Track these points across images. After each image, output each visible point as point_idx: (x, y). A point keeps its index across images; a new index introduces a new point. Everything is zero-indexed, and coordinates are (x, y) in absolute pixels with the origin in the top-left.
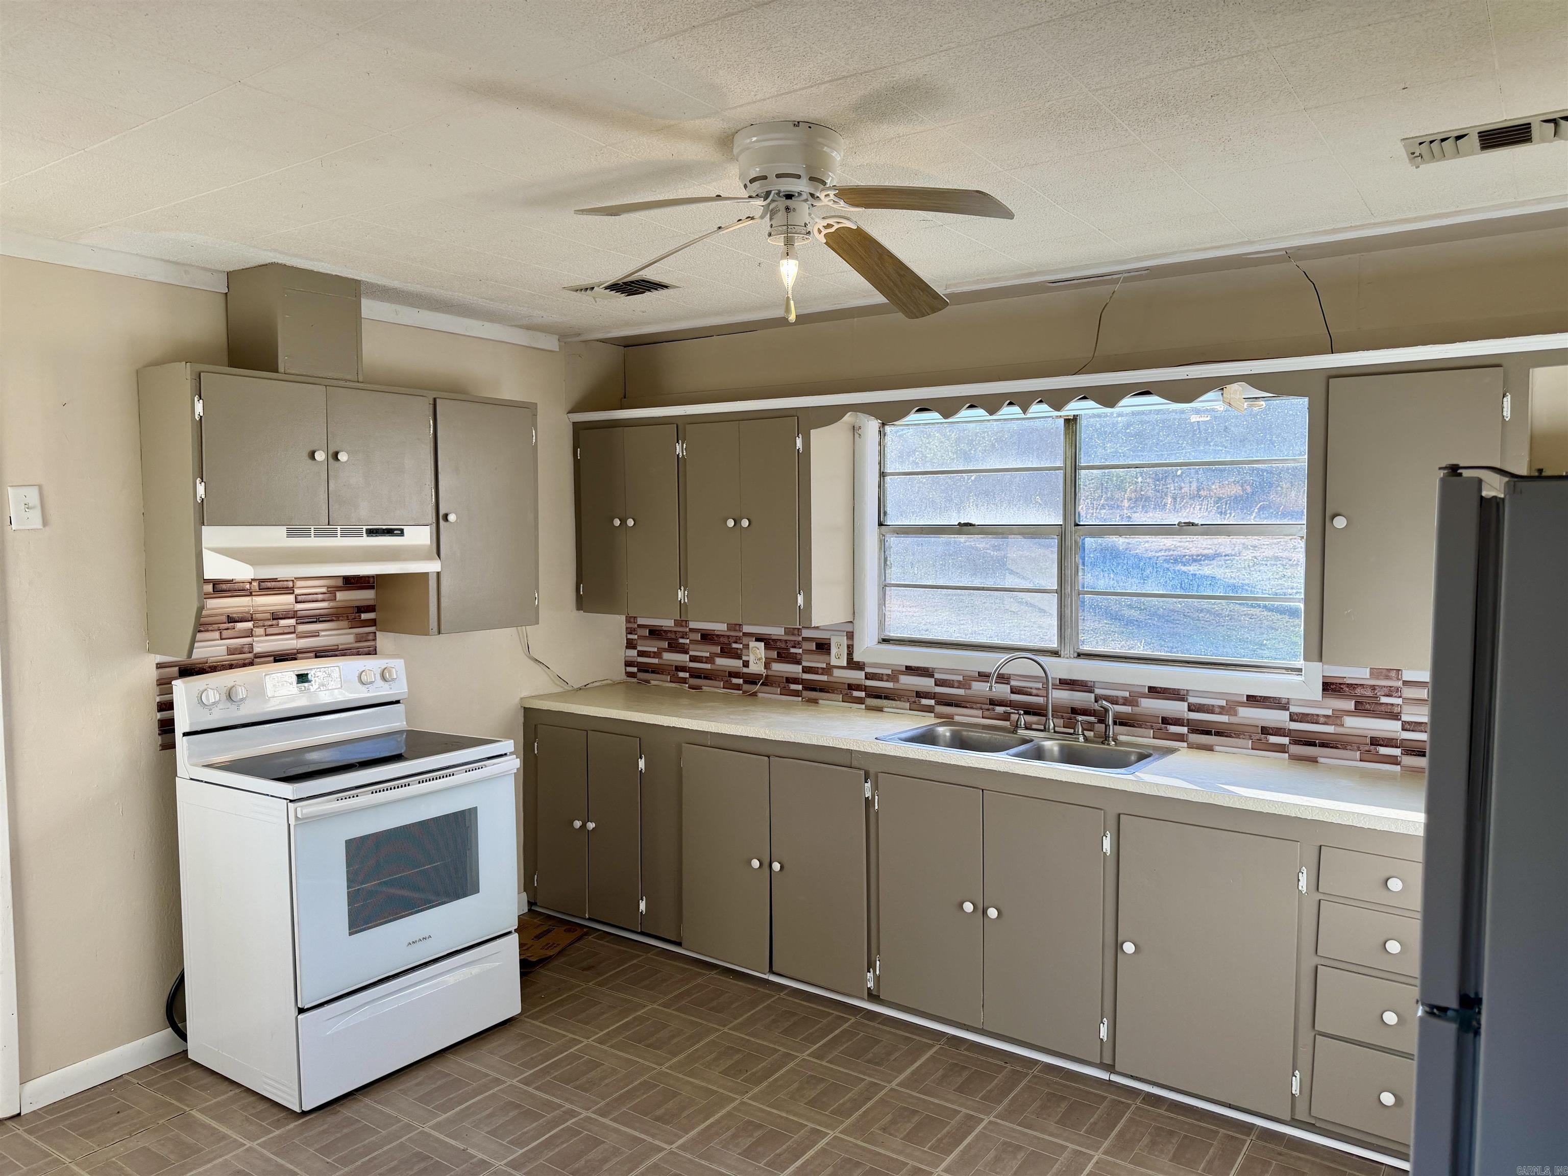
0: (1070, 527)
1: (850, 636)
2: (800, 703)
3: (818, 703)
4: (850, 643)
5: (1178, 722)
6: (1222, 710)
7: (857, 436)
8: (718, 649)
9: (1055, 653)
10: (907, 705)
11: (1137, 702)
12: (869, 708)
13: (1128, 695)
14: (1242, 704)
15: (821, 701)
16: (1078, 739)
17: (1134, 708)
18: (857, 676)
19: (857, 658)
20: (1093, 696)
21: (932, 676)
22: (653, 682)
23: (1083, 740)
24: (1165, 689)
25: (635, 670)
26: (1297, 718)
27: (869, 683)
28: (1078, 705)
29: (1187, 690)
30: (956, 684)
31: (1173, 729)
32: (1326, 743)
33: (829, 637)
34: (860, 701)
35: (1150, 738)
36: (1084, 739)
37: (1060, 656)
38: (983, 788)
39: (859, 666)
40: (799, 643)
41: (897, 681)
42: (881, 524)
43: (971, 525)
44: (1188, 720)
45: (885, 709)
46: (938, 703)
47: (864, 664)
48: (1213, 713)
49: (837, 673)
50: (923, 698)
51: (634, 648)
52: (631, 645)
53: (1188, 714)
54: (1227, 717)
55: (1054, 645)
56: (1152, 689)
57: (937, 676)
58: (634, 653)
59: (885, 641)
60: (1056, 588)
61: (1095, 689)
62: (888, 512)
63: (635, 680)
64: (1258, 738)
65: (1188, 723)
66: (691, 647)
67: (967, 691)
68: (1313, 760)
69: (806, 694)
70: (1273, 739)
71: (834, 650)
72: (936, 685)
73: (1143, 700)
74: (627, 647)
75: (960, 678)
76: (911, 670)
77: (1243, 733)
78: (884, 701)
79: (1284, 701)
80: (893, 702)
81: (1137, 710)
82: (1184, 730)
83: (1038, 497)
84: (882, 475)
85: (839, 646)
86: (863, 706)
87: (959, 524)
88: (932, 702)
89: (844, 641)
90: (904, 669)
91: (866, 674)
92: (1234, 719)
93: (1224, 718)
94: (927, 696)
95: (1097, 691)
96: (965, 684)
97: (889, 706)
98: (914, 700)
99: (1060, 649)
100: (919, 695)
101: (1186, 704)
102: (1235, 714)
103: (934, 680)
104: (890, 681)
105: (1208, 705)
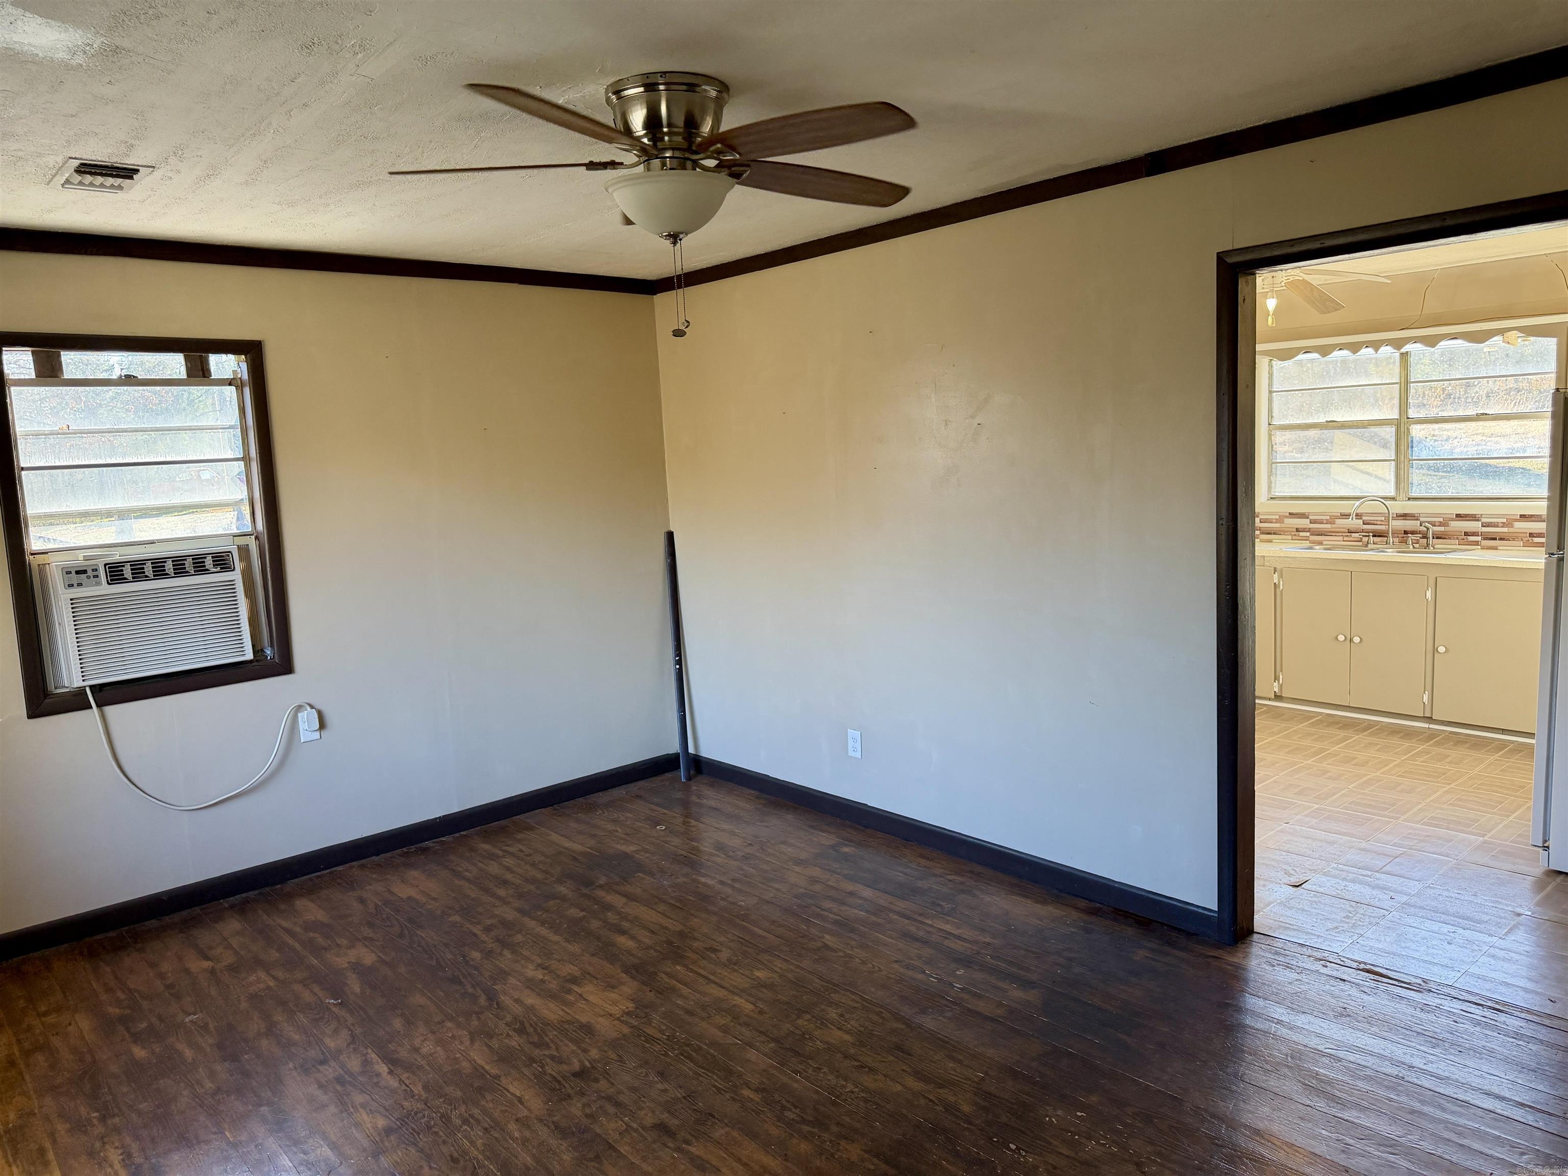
0: (1404, 419)
5: (1474, 534)
6: (1504, 525)
9: (1393, 499)
10: (1290, 537)
11: (1448, 524)
13: (1443, 520)
14: (1516, 520)
16: (1409, 547)
20: (1419, 522)
21: (1307, 518)
23: (1412, 548)
24: (1467, 515)
27: (1263, 525)
28: (1409, 528)
29: (1481, 515)
30: (1324, 522)
31: (1472, 538)
35: (1455, 544)
37: (1396, 500)
41: (1283, 522)
42: (1269, 424)
43: (1334, 422)
44: (1481, 532)
45: (1274, 541)
46: (1312, 535)
48: (1498, 527)
50: (1301, 532)
53: (1482, 529)
54: (1507, 529)
55: (1392, 493)
56: (1458, 516)
57: (1311, 517)
59: (1274, 498)
60: (1394, 458)
61: (1420, 518)
62: (1275, 417)
65: (1482, 534)
67: (1331, 525)
70: (1538, 540)
72: (1311, 523)
73: (1452, 522)
75: (1328, 518)
76: (1293, 515)
77: (1517, 537)
78: (1274, 536)
81: (1447, 529)
82: (1479, 538)
83: (1381, 402)
84: (1270, 392)
87: (1326, 422)
88: (1308, 534)
90: (1288, 515)
91: (1260, 519)
92: (1511, 530)
93: (1505, 530)
94: (1304, 530)
95: (1422, 519)
96: (1330, 521)
97: (1277, 538)
98: (1294, 533)
99: (1396, 496)
100: (1298, 530)
101: (1480, 523)
102: (1512, 526)
103: (1309, 520)
104: (1278, 523)
105: (1495, 522)
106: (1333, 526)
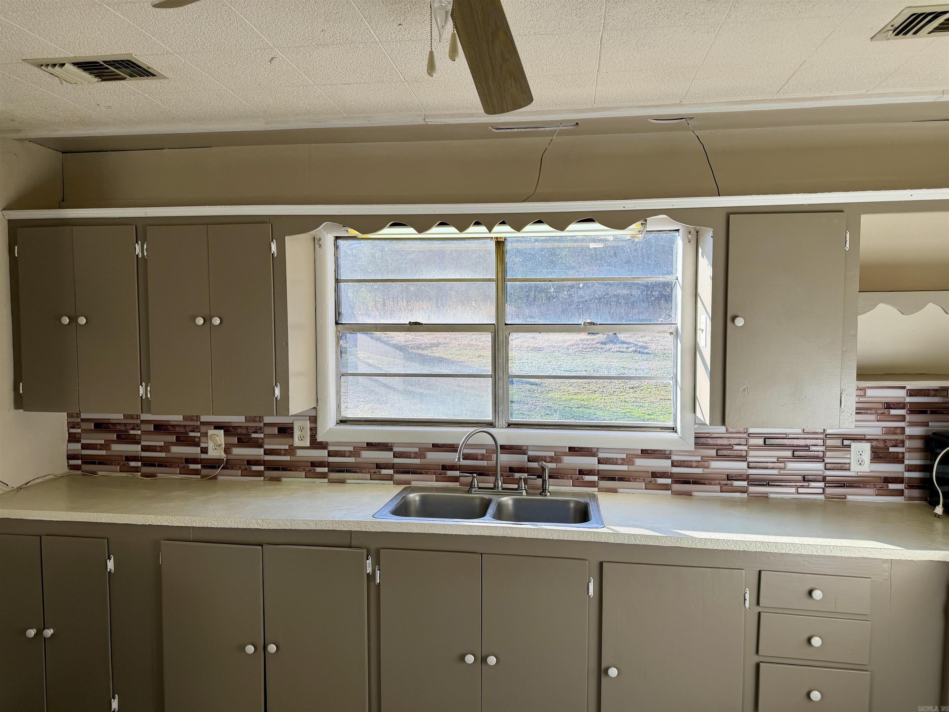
0: (501, 326)
1: (314, 420)
2: (262, 482)
3: (280, 481)
4: (313, 425)
5: (590, 472)
6: (624, 462)
7: (317, 246)
8: (173, 438)
9: (491, 425)
10: (368, 476)
11: (560, 460)
12: (331, 481)
13: (554, 455)
14: (638, 456)
15: (283, 479)
16: (522, 493)
17: (558, 464)
18: (321, 454)
19: (320, 438)
20: (526, 456)
21: (391, 449)
22: (100, 473)
23: (525, 494)
24: (581, 448)
25: (79, 462)
26: (677, 464)
27: (332, 459)
28: (514, 465)
29: (597, 448)
30: (413, 455)
31: (587, 478)
32: (696, 481)
33: (291, 422)
34: (323, 476)
35: (570, 486)
37: (495, 427)
38: (481, 552)
39: (322, 446)
40: (261, 429)
41: (359, 456)
42: (337, 323)
43: (419, 324)
44: (598, 470)
45: (348, 481)
46: (397, 472)
47: (327, 443)
48: (617, 464)
50: (382, 468)
51: (78, 441)
52: (73, 438)
53: (598, 466)
54: (627, 466)
55: (489, 418)
56: (571, 449)
57: (395, 449)
58: (78, 446)
59: (343, 422)
60: (491, 374)
61: (528, 452)
62: (343, 312)
63: (79, 472)
64: (649, 480)
65: (598, 473)
66: (143, 437)
67: (422, 460)
68: (689, 494)
69: (268, 473)
70: (660, 481)
71: (297, 433)
72: (394, 457)
73: (564, 457)
74: (69, 441)
75: (417, 450)
76: (371, 446)
77: (638, 477)
78: (346, 474)
79: (668, 452)
80: (355, 474)
81: (560, 465)
82: (595, 478)
83: (473, 302)
84: (337, 281)
85: (302, 429)
86: (326, 480)
87: (410, 323)
88: (391, 472)
89: (308, 425)
90: (365, 445)
91: (329, 452)
92: (632, 468)
93: (625, 468)
94: (386, 466)
95: (530, 453)
96: (421, 455)
97: (351, 478)
98: (374, 471)
99: (494, 421)
100: (379, 466)
101: (597, 458)
102: (633, 464)
103: (392, 453)
104: (352, 456)
105: (613, 458)
106: (424, 461)
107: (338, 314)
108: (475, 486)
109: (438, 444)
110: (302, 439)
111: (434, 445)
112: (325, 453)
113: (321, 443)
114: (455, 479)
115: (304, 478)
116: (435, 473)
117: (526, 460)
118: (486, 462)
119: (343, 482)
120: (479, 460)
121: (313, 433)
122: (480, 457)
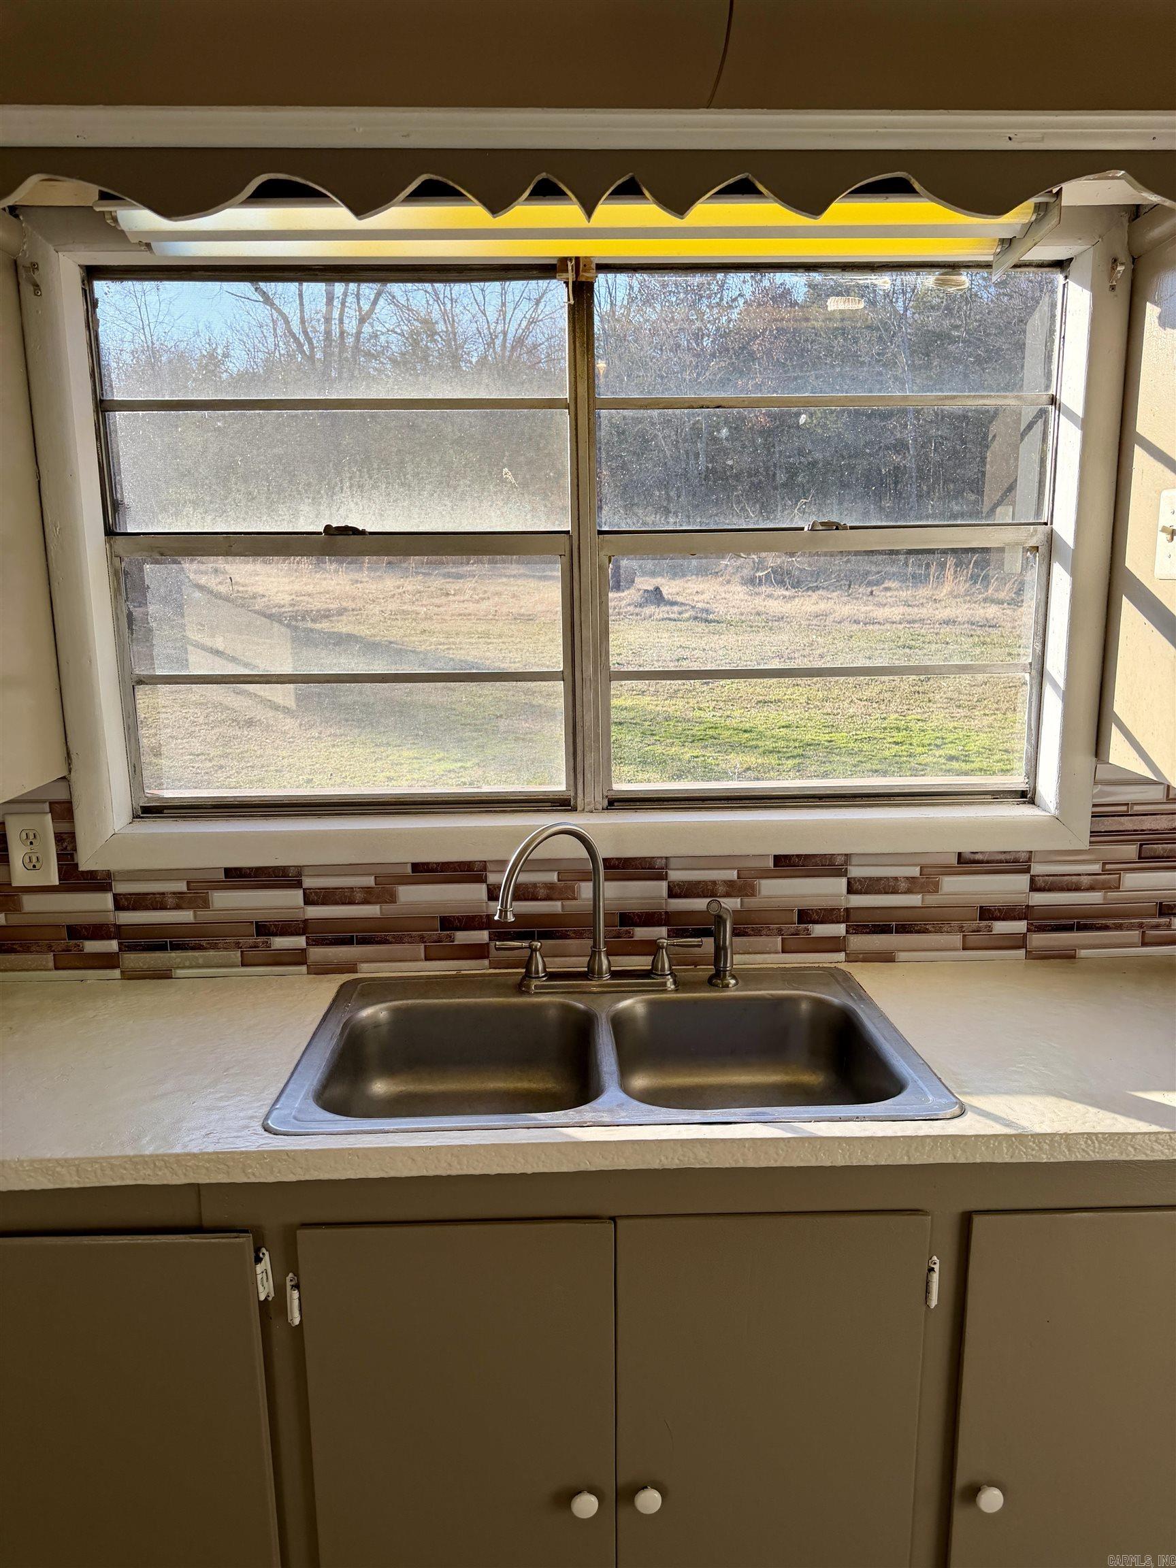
0: (589, 536)
1: (63, 811)
4: (64, 827)
5: (827, 916)
6: (912, 885)
7: (27, 290)
9: (562, 804)
10: (236, 956)
11: (753, 887)
12: (131, 976)
13: (735, 877)
14: (948, 871)
16: (664, 984)
17: (746, 900)
18: (99, 904)
19: (87, 861)
20: (664, 884)
21: (295, 884)
23: (673, 987)
24: (807, 857)
26: (1043, 884)
27: (128, 918)
28: (634, 906)
29: (846, 855)
30: (359, 896)
31: (820, 930)
32: (1088, 923)
33: (2, 820)
34: (107, 961)
35: (777, 953)
36: (675, 982)
37: (574, 809)
38: (613, 1214)
39: (98, 882)
41: (206, 904)
42: (110, 532)
43: (354, 531)
44: (847, 909)
45: (180, 973)
46: (314, 942)
47: (108, 874)
48: (895, 892)
49: (31, 903)
50: (275, 935)
53: (847, 899)
54: (920, 896)
55: (558, 784)
56: (780, 860)
57: (308, 882)
59: (151, 811)
60: (561, 669)
61: (669, 872)
62: (126, 501)
64: (973, 928)
65: (846, 916)
67: (385, 907)
68: (1067, 956)
70: (1000, 927)
71: (17, 850)
72: (307, 902)
73: (763, 882)
75: (370, 881)
76: (238, 877)
77: (948, 922)
78: (173, 954)
79: (1021, 857)
80: (197, 954)
81: (752, 902)
82: (839, 929)
83: (506, 470)
84: (103, 407)
85: (31, 839)
86: (117, 973)
87: (328, 528)
88: (300, 942)
89: (47, 825)
90: (222, 876)
91: (116, 898)
92: (932, 899)
93: (914, 900)
94: (286, 928)
95: (675, 875)
96: (382, 892)
97: (187, 964)
98: (251, 941)
99: (572, 794)
100: (265, 929)
101: (844, 881)
102: (935, 888)
103: (301, 892)
104: (184, 906)
105: (887, 878)
106: (390, 909)
107: (112, 506)
108: (537, 972)
109: (427, 864)
110: (34, 866)
111: (416, 867)
112: (107, 900)
113: (92, 874)
114: (478, 952)
115: (50, 970)
116: (422, 939)
117: (665, 893)
118: (559, 903)
119: (164, 975)
120: (541, 900)
121: (65, 849)
122: (542, 892)
